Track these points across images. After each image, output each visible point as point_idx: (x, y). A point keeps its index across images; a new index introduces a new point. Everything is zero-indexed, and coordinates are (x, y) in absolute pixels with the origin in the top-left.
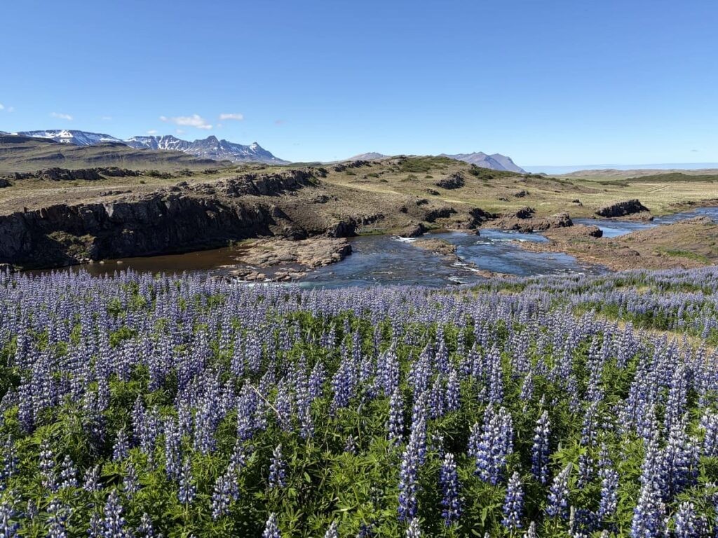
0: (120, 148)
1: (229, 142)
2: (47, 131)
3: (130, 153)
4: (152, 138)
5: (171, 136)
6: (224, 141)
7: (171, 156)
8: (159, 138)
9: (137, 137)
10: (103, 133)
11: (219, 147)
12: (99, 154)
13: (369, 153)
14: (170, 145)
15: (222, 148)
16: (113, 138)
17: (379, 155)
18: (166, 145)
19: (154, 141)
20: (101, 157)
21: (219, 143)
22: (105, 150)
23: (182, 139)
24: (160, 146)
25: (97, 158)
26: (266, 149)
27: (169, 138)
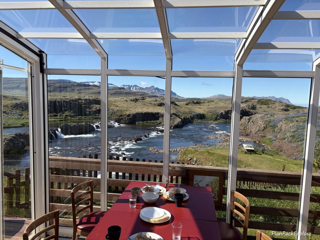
0: (122, 90)
1: (159, 89)
2: (91, 82)
3: (126, 92)
4: (129, 86)
5: (136, 85)
6: (157, 88)
7: (141, 94)
8: (132, 86)
9: (123, 85)
10: (111, 83)
11: (155, 90)
12: (115, 92)
13: (219, 95)
14: (136, 89)
15: (156, 91)
16: (114, 85)
17: (224, 95)
18: (134, 89)
19: (130, 87)
20: (116, 93)
21: (155, 89)
22: (117, 90)
23: (141, 87)
24: (132, 89)
25: (114, 93)
26: (174, 92)
27: (136, 86)
